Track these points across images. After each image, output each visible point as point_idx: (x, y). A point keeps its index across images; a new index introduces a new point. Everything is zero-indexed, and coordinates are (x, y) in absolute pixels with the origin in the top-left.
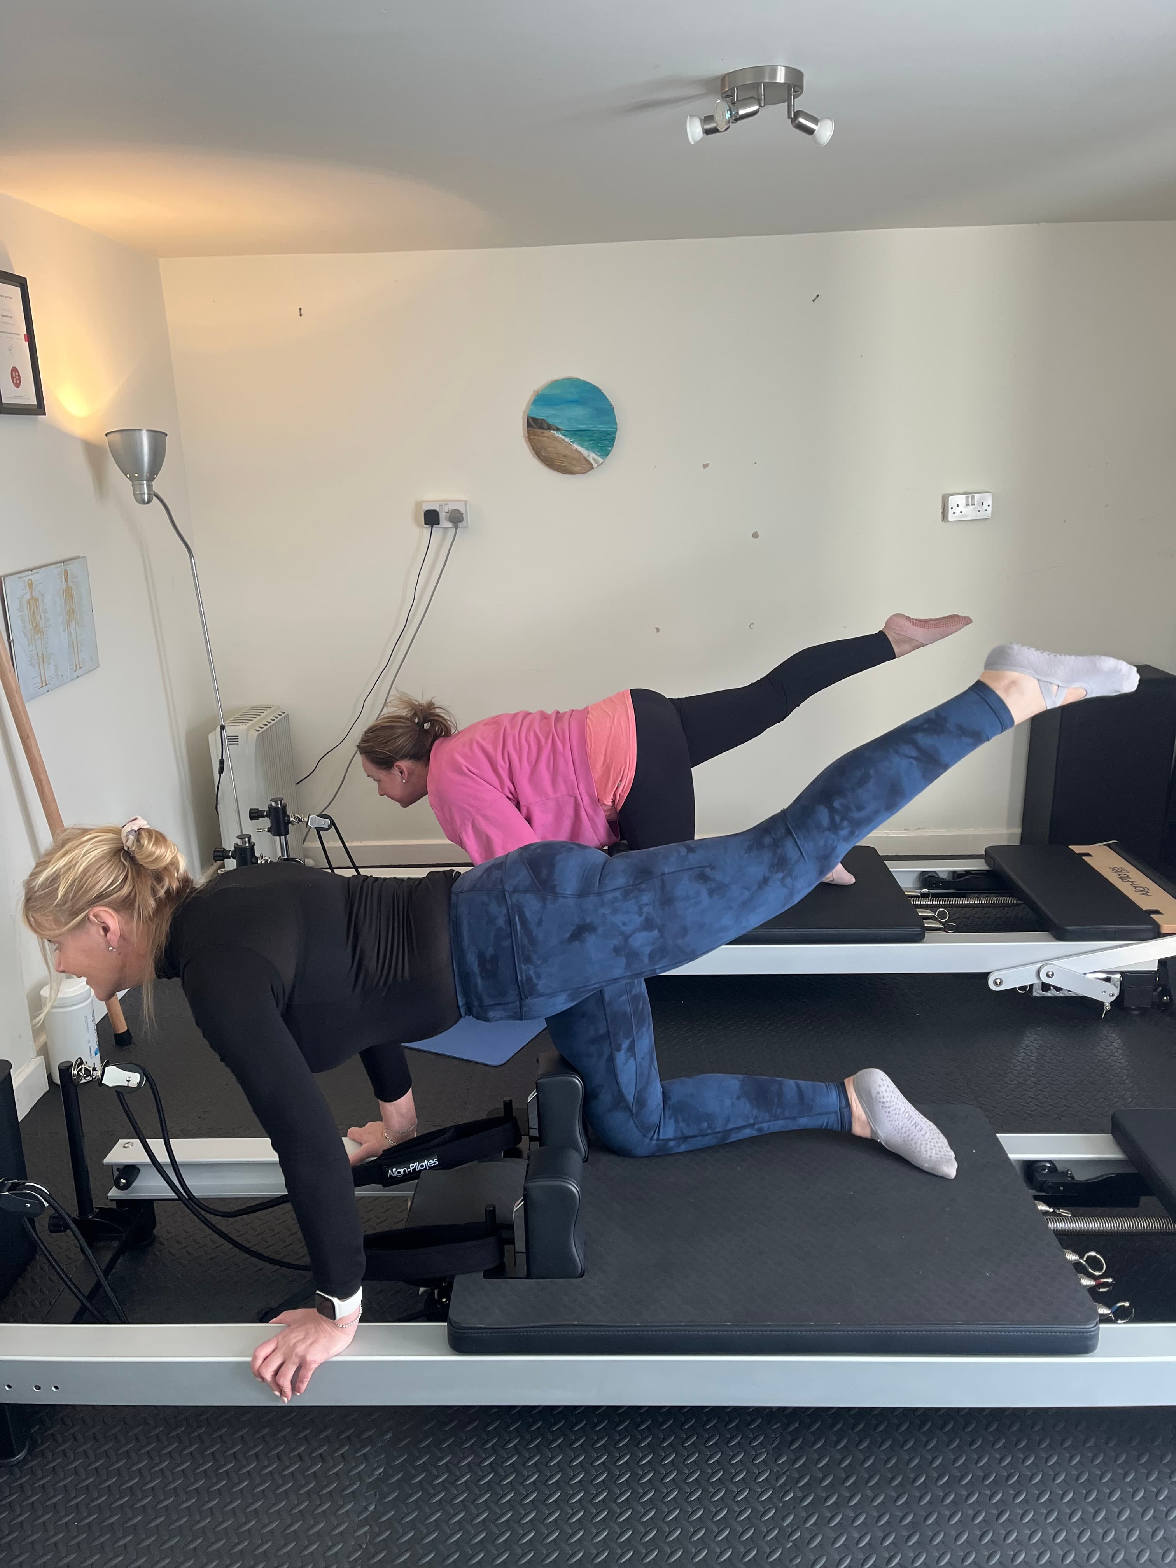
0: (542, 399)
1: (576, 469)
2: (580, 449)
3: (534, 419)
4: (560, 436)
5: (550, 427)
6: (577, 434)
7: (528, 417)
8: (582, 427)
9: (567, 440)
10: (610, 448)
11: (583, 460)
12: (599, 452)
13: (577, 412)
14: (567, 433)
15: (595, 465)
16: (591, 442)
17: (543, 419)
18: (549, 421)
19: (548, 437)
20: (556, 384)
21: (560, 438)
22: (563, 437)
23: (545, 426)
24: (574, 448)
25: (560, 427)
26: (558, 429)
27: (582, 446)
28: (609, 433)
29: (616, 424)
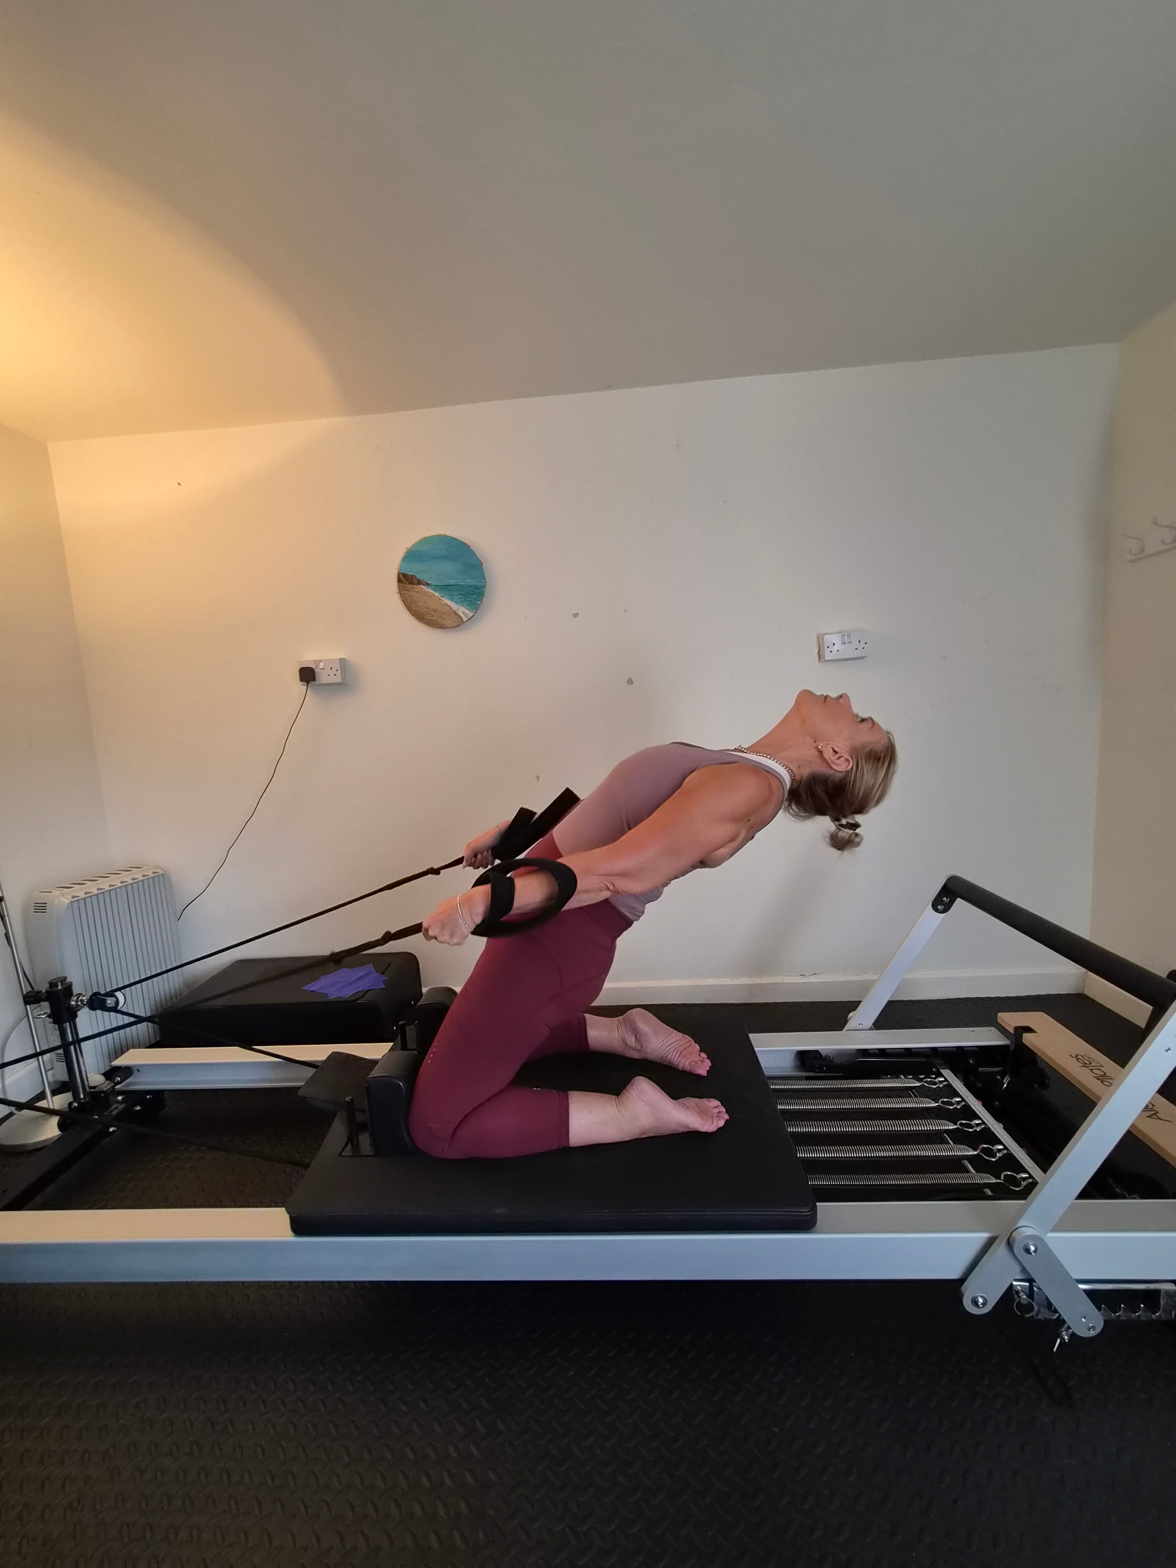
0: (411, 555)
1: (448, 623)
2: (449, 603)
3: (405, 575)
4: (430, 591)
5: (419, 582)
6: (446, 589)
7: (398, 572)
8: (452, 582)
9: (437, 594)
10: (479, 602)
11: (453, 614)
12: (468, 606)
13: (447, 567)
14: (437, 588)
15: (465, 619)
16: (460, 597)
17: (414, 575)
18: (419, 576)
19: (418, 592)
20: (426, 540)
21: (431, 592)
22: (433, 592)
23: (415, 581)
24: (444, 603)
25: (430, 582)
26: (427, 584)
27: (452, 600)
28: (476, 587)
29: (485, 579)
